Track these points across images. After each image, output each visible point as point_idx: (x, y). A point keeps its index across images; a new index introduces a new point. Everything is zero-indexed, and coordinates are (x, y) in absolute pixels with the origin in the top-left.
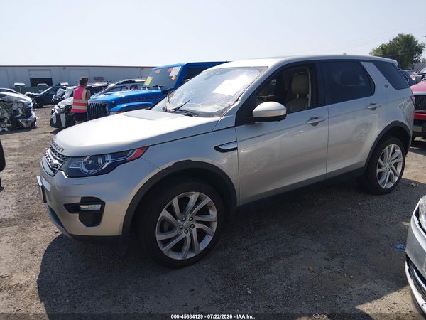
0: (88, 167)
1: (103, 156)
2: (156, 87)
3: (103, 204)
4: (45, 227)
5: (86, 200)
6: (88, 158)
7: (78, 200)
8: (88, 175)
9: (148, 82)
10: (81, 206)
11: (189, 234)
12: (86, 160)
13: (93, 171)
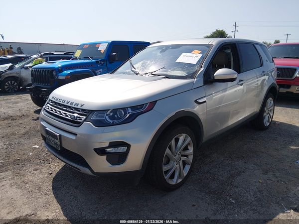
0: (112, 118)
1: (124, 109)
2: (88, 58)
3: (129, 146)
4: (36, 170)
5: (113, 145)
6: (110, 111)
7: (107, 145)
8: (113, 125)
9: (78, 53)
10: (108, 150)
11: (178, 165)
12: (108, 113)
13: (116, 121)
